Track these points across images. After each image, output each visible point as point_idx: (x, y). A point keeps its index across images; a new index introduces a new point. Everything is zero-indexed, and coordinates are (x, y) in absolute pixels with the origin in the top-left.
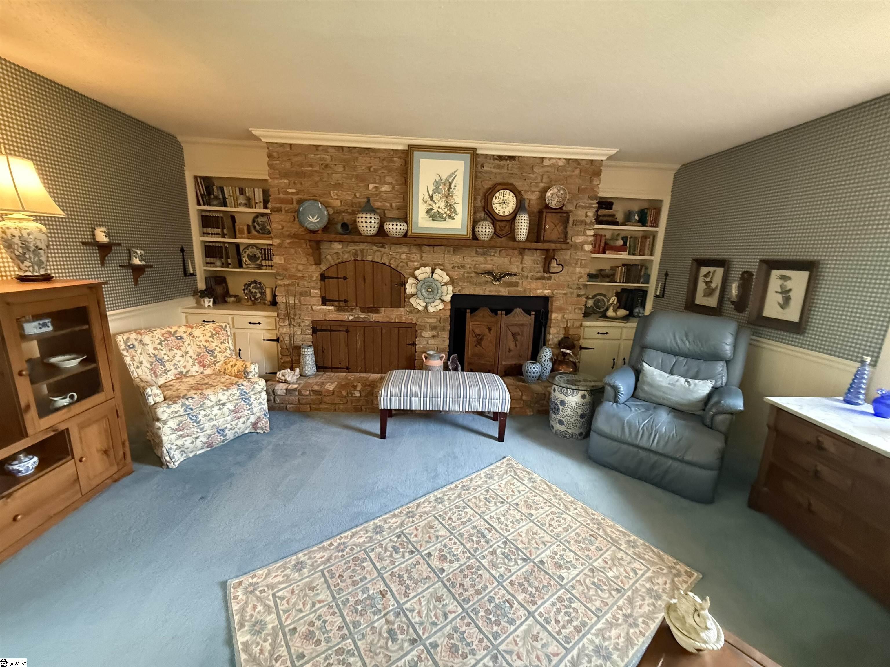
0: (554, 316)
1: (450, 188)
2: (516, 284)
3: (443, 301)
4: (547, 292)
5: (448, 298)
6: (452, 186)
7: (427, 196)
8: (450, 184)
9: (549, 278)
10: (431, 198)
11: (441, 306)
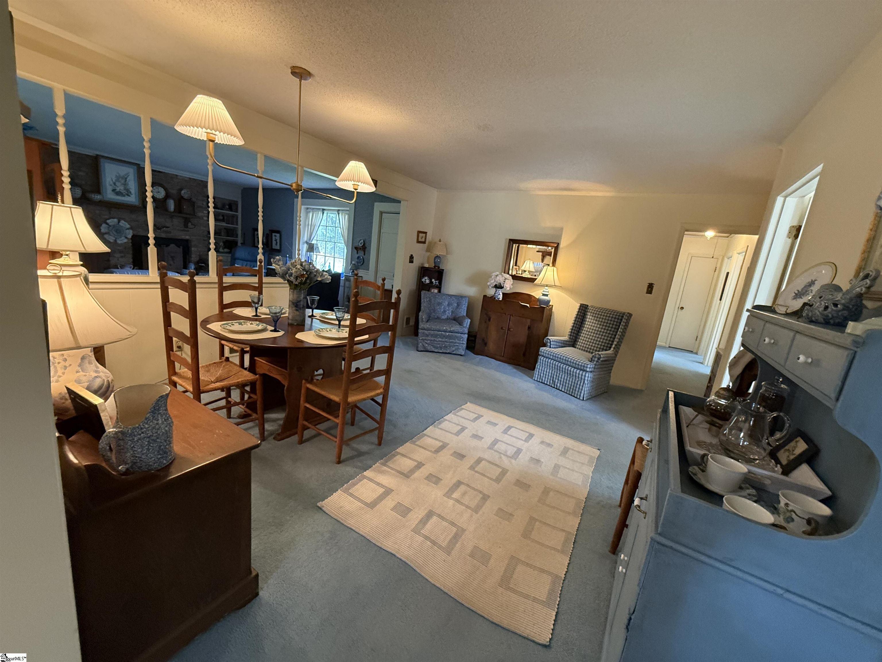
0: (193, 249)
1: (126, 181)
2: (170, 232)
3: (126, 238)
4: (187, 237)
5: (130, 236)
6: (127, 180)
7: (111, 183)
8: (126, 179)
9: (188, 231)
10: (115, 184)
11: (126, 240)
